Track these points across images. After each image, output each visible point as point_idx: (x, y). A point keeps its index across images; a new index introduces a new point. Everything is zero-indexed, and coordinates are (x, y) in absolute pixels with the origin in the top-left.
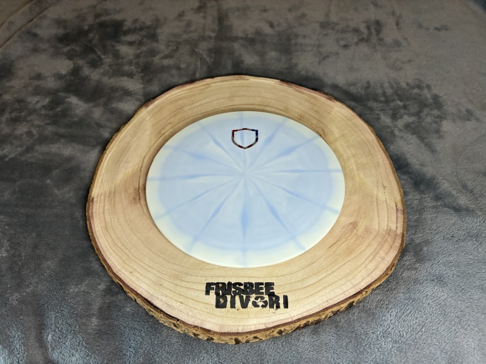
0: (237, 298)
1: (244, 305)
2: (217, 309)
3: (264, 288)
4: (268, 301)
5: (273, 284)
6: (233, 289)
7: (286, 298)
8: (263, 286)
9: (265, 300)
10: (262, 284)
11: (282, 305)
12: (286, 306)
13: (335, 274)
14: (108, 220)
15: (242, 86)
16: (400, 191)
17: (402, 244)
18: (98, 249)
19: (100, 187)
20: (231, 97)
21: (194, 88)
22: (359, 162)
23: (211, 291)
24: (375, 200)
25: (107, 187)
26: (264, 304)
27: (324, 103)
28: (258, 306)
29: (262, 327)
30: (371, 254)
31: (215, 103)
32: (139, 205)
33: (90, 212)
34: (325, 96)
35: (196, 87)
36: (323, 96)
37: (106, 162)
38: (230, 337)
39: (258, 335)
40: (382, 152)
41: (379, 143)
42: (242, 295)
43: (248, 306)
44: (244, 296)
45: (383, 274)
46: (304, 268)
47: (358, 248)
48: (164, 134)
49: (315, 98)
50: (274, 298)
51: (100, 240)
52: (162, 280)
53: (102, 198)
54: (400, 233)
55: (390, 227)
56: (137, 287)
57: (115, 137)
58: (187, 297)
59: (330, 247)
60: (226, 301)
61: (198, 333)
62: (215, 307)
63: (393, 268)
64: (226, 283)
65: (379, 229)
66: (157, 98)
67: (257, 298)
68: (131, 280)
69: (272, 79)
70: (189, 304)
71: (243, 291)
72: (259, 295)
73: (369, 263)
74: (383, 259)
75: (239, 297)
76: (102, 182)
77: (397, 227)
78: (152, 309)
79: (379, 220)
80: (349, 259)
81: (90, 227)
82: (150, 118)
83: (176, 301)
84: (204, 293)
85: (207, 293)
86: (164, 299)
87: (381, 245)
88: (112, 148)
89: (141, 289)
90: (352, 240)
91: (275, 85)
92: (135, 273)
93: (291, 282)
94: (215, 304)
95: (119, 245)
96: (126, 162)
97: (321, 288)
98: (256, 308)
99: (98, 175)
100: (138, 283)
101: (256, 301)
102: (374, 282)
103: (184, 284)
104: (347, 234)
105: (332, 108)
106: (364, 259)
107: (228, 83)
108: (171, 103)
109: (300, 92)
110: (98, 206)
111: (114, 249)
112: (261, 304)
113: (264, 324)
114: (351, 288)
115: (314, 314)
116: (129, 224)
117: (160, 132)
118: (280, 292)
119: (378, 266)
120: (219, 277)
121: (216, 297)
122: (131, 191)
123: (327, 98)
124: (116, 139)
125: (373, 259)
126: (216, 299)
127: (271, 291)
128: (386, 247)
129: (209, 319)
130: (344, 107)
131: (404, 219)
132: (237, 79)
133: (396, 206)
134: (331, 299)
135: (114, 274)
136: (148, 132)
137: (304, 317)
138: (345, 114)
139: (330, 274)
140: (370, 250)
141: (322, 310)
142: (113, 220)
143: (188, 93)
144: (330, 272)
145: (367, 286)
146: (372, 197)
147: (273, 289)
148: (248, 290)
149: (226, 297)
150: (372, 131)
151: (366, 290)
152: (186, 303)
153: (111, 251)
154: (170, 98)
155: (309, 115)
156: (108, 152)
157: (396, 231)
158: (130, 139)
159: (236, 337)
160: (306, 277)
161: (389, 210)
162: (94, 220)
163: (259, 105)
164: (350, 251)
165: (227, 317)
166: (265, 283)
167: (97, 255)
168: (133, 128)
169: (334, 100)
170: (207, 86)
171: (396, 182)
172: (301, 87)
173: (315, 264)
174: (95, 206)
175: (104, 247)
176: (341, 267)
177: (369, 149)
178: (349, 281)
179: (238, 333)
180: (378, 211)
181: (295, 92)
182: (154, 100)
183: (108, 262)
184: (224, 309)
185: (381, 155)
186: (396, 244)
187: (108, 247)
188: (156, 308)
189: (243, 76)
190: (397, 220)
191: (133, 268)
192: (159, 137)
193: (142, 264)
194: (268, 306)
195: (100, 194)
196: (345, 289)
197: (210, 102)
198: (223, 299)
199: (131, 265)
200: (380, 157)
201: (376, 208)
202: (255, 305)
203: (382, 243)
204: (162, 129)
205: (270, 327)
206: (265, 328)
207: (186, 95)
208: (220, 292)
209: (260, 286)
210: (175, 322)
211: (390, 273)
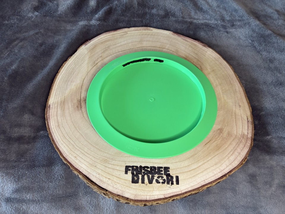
0: (146, 177)
1: (150, 182)
2: (133, 184)
3: (163, 171)
4: (166, 179)
5: (169, 168)
6: (143, 171)
7: (177, 178)
8: (163, 169)
9: (164, 178)
10: (162, 168)
11: (175, 183)
12: (178, 183)
13: (209, 163)
14: (60, 121)
15: (148, 34)
16: (250, 109)
17: (251, 145)
18: (53, 140)
19: (55, 98)
20: (141, 41)
21: (117, 34)
22: (224, 88)
23: (128, 171)
24: (234, 114)
25: (59, 98)
26: (163, 181)
27: (201, 49)
28: (159, 183)
29: (162, 197)
30: (232, 150)
31: (130, 44)
32: (80, 111)
33: (48, 115)
34: (201, 44)
35: (118, 34)
36: (200, 44)
37: (58, 81)
38: (141, 203)
39: (160, 202)
40: (238, 82)
41: (236, 76)
42: (149, 175)
43: (153, 182)
44: (150, 176)
45: (240, 163)
46: (189, 158)
47: (223, 146)
48: (97, 64)
49: (195, 45)
50: (170, 178)
51: (54, 134)
52: (96, 163)
53: (56, 105)
54: (250, 137)
55: (244, 133)
56: (80, 167)
57: (65, 64)
58: (113, 175)
59: (206, 144)
60: (138, 179)
61: (120, 200)
62: (131, 182)
63: (246, 160)
64: (139, 166)
65: (237, 134)
66: (92, 40)
67: (158, 177)
68: (76, 162)
69: (168, 31)
70: (114, 180)
71: (150, 172)
72: (160, 175)
73: (230, 156)
74: (239, 154)
75: (147, 176)
76: (55, 94)
77: (248, 133)
78: (89, 183)
79: (237, 127)
80: (217, 153)
81: (48, 125)
82: (88, 52)
83: (106, 177)
84: (125, 172)
85: (126, 172)
86: (98, 176)
87: (238, 144)
88: (62, 72)
89: (82, 169)
90: (220, 140)
91: (170, 35)
92: (78, 158)
93: (181, 167)
94: (131, 180)
95: (68, 138)
96: (72, 82)
97: (200, 172)
98: (158, 184)
99: (53, 90)
100: (80, 164)
101: (158, 179)
102: (234, 168)
103: (110, 166)
104: (216, 136)
105: (206, 52)
106: (227, 154)
107: (140, 31)
108: (102, 43)
109: (186, 41)
110: (53, 111)
111: (63, 141)
112: (161, 181)
113: (164, 195)
114: (220, 172)
115: (196, 189)
116: (74, 124)
117: (94, 62)
118: (174, 173)
119: (236, 158)
120: (134, 162)
121: (132, 176)
122: (75, 101)
123: (203, 45)
124: (65, 66)
125: (233, 153)
126: (132, 177)
127: (168, 173)
128: (241, 146)
129: (127, 191)
130: (214, 51)
131: (252, 127)
132: (145, 30)
133: (247, 119)
134: (207, 179)
135: (64, 158)
136: (86, 62)
137: (189, 191)
138: (215, 57)
139: (206, 162)
140: (231, 147)
141: (201, 187)
142: (63, 121)
143: (113, 37)
144: (206, 161)
145: (230, 171)
146: (232, 112)
147: (169, 172)
148: (153, 171)
149: (139, 176)
150: (232, 69)
151: (229, 174)
152: (112, 179)
153: (62, 142)
154: (101, 40)
155: (192, 56)
156: (59, 74)
157: (247, 136)
158: (74, 66)
159: (145, 203)
160: (190, 164)
161: (243, 121)
162: (51, 120)
163: (159, 48)
164: (218, 148)
165: (139, 189)
166: (164, 167)
167: (52, 145)
168: (76, 59)
169: (207, 47)
170: (125, 33)
171: (247, 103)
172: (186, 37)
173: (196, 155)
174: (51, 111)
175: (57, 139)
176: (212, 158)
177: (230, 80)
178: (218, 168)
179: (146, 200)
180: (236, 121)
181: (182, 40)
182: (90, 41)
183: (60, 149)
184: (137, 184)
185: (238, 85)
186: (247, 144)
187: (60, 139)
188: (92, 182)
189: (149, 28)
190: (248, 128)
191: (77, 154)
192: (94, 65)
193: (83, 152)
194: (166, 183)
195: (54, 103)
196: (216, 173)
197: (127, 44)
198: (136, 177)
199: (76, 152)
200: (237, 86)
201: (235, 120)
202: (158, 182)
203: (239, 143)
204: (96, 61)
205: (167, 197)
206: (164, 197)
207: (112, 38)
208: (135, 172)
209: (161, 169)
210: (105, 192)
211: (244, 163)
